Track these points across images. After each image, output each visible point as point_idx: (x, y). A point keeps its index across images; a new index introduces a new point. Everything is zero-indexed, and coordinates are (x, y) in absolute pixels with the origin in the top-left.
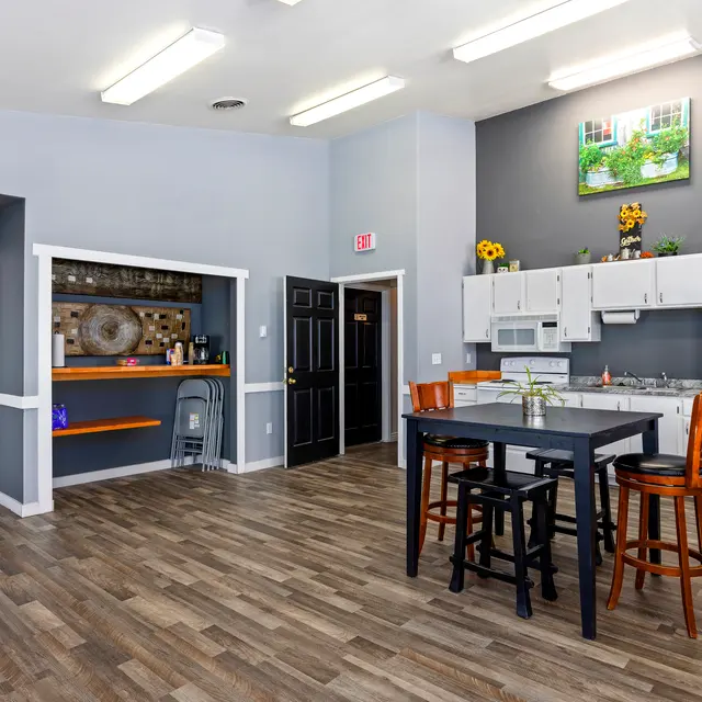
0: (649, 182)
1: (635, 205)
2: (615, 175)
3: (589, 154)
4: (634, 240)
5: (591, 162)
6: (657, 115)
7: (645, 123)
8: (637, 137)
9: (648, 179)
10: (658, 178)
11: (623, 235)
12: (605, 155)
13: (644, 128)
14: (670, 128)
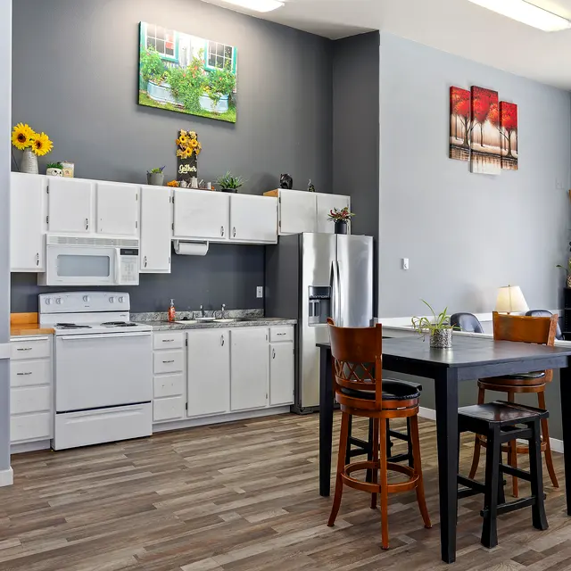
0: (206, 115)
1: (193, 133)
2: (176, 95)
3: (151, 61)
4: (191, 170)
5: (153, 70)
6: (213, 52)
7: (203, 54)
8: (196, 65)
9: (206, 112)
10: (213, 113)
11: (181, 161)
12: (167, 70)
13: (203, 58)
14: (222, 70)
